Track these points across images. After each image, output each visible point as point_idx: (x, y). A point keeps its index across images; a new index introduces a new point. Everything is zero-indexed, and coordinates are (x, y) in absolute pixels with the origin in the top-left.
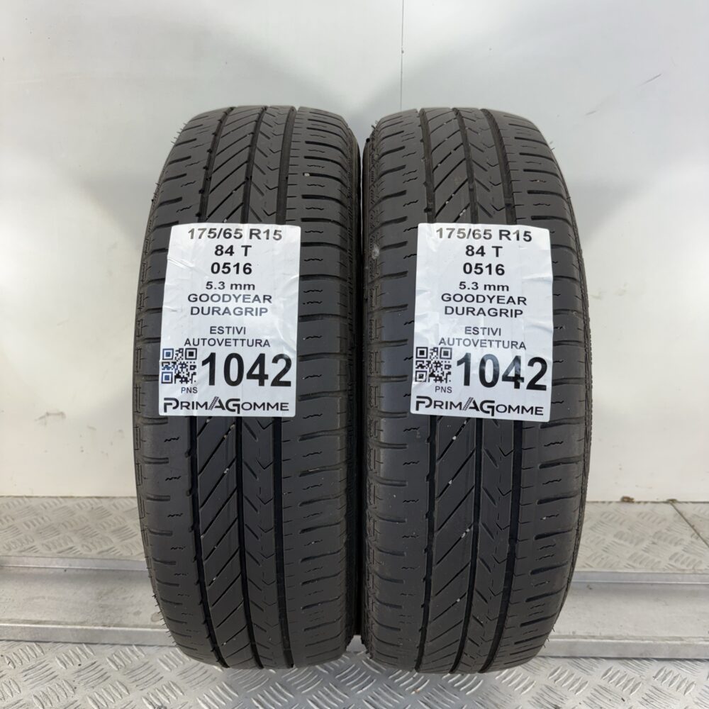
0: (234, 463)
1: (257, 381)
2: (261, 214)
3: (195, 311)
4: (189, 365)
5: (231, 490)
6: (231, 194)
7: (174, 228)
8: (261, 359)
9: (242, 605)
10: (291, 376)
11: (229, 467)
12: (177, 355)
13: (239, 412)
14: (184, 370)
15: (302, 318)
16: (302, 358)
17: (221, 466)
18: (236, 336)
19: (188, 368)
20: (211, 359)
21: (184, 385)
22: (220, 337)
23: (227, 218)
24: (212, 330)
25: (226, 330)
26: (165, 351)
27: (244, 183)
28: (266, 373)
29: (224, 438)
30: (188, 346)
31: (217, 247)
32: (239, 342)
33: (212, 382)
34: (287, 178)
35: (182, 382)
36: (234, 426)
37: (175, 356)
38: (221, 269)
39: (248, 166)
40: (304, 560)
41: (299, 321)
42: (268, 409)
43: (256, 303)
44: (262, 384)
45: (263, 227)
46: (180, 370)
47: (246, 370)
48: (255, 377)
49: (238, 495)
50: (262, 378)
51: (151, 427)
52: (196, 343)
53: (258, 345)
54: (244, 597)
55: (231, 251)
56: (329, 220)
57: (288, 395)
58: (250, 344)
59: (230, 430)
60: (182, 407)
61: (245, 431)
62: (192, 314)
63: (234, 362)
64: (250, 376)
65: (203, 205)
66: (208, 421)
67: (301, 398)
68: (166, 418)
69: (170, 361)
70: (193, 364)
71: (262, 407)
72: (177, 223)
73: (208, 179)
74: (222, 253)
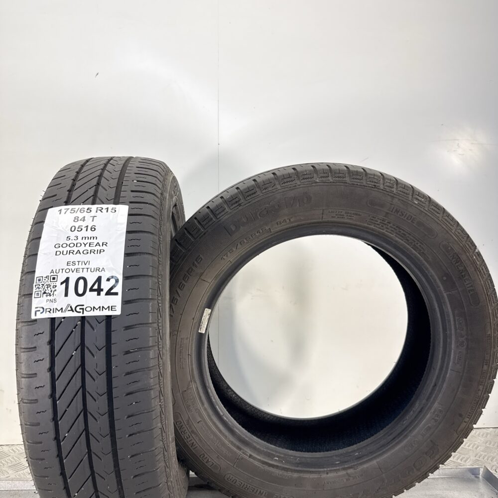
0: (79, 348)
1: (96, 293)
2: (104, 200)
3: (58, 253)
4: (52, 285)
5: (77, 366)
6: (87, 191)
7: (50, 210)
8: (99, 280)
9: (87, 456)
10: (119, 289)
11: (76, 351)
12: (45, 280)
13: (83, 313)
14: (49, 288)
15: (127, 255)
16: (126, 278)
17: (70, 350)
18: (84, 266)
19: (52, 287)
20: (67, 281)
21: (49, 298)
22: (73, 267)
23: (83, 203)
24: (68, 264)
25: (77, 263)
26: (38, 278)
27: (95, 185)
28: (102, 288)
29: (73, 331)
30: (52, 274)
31: (75, 218)
32: (85, 270)
33: (66, 295)
34: (122, 183)
35: (47, 296)
36: (79, 322)
37: (44, 280)
38: (77, 229)
39: (99, 178)
40: (129, 417)
41: (125, 256)
42: (102, 310)
43: (98, 247)
44: (99, 294)
45: (104, 206)
46: (46, 288)
47: (89, 287)
48: (95, 290)
49: (82, 371)
50: (99, 291)
51: (27, 327)
52: (57, 272)
53: (97, 271)
54: (88, 449)
55: (84, 219)
56: (147, 203)
57: (116, 301)
58: (92, 270)
59: (77, 325)
60: (46, 312)
61: (87, 326)
62: (56, 255)
63: (81, 282)
64: (91, 290)
65: (69, 197)
66: (63, 320)
67: (125, 302)
68: (36, 320)
69: (40, 284)
70: (54, 285)
71: (99, 309)
72: (52, 207)
73: (73, 185)
74: (78, 220)
